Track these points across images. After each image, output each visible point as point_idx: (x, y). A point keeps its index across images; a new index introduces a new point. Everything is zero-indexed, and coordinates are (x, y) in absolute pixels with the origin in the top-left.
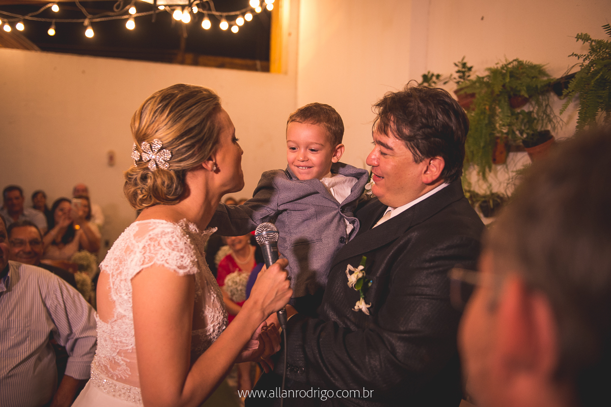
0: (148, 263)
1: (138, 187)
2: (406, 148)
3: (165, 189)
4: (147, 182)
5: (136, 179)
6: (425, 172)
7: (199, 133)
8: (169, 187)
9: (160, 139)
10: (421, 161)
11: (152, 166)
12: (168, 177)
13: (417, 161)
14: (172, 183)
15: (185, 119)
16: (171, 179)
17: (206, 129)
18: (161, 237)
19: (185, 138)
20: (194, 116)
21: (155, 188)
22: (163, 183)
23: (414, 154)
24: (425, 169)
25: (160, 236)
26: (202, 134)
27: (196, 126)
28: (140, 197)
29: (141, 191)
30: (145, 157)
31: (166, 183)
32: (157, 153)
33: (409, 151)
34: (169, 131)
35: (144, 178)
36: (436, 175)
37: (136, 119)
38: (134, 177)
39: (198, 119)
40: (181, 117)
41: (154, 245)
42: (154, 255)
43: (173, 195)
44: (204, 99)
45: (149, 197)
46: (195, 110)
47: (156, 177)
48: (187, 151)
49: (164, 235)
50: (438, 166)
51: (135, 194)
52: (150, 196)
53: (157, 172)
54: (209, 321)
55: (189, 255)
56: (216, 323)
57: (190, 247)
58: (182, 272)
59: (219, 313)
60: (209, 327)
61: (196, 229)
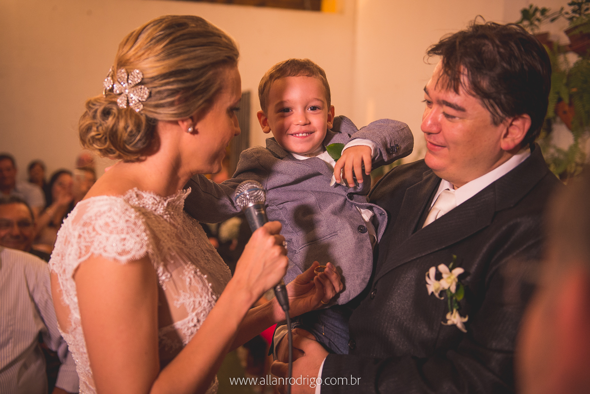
0: (85, 255)
1: (95, 121)
2: (483, 107)
3: (126, 135)
4: (108, 119)
5: (96, 111)
6: (505, 136)
7: (193, 80)
8: (132, 135)
9: (142, 71)
10: (501, 121)
11: (121, 103)
12: (135, 122)
13: (496, 123)
14: (139, 131)
15: (182, 57)
16: (138, 126)
17: (203, 79)
18: (96, 219)
19: (172, 80)
20: (195, 58)
21: (114, 129)
22: (126, 128)
23: (494, 114)
24: (504, 132)
25: (94, 218)
26: (196, 82)
27: (192, 69)
28: (93, 133)
29: (97, 128)
30: (117, 87)
31: (129, 129)
32: (133, 87)
33: (487, 110)
34: (158, 64)
35: (106, 113)
36: (519, 138)
37: (130, 40)
38: (96, 107)
39: (199, 63)
40: (179, 53)
41: (88, 232)
42: (89, 244)
43: (133, 146)
44: (219, 44)
45: (104, 138)
46: (199, 52)
47: (120, 117)
48: (168, 96)
49: (100, 216)
50: (521, 127)
51: (89, 129)
52: (106, 138)
53: (123, 111)
54: (189, 310)
55: (134, 235)
56: (199, 310)
57: (135, 224)
58: (124, 259)
59: (201, 297)
60: (190, 317)
61: (155, 197)
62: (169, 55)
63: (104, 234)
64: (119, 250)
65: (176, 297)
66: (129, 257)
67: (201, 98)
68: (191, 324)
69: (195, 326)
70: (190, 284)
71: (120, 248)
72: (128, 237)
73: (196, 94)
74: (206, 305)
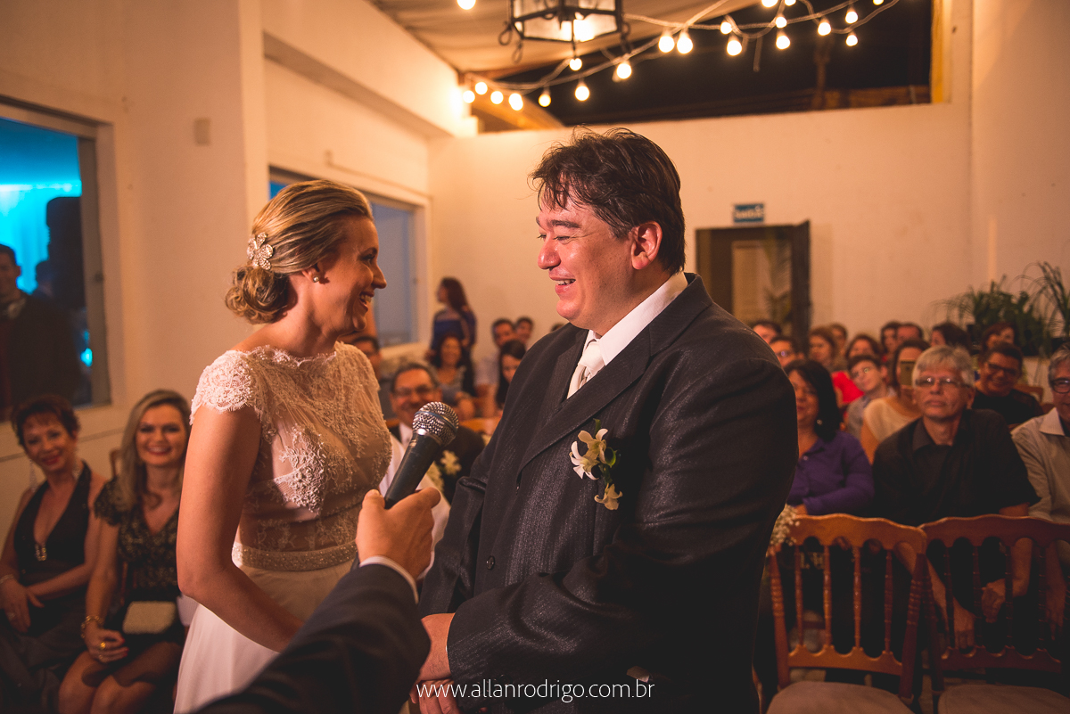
3: (255, 291)
6: (635, 252)
7: (313, 230)
8: (261, 291)
9: (266, 232)
10: (626, 234)
12: (262, 279)
13: (619, 235)
14: (266, 286)
15: (300, 213)
16: (265, 282)
17: (321, 230)
19: (291, 234)
20: (312, 212)
21: (246, 289)
22: (253, 284)
24: (634, 247)
26: (314, 233)
27: (310, 222)
31: (256, 286)
32: (260, 248)
34: (278, 223)
35: (241, 276)
36: (653, 252)
39: (317, 216)
40: (296, 211)
43: (265, 302)
45: (242, 300)
46: (315, 206)
47: (249, 276)
48: (289, 249)
53: (253, 271)
54: (293, 465)
55: (238, 388)
56: (304, 466)
57: (243, 379)
58: (222, 409)
59: (307, 454)
60: (294, 472)
61: (287, 356)
62: (288, 214)
63: (213, 386)
64: (221, 401)
65: (280, 451)
66: (227, 407)
67: (320, 248)
68: (297, 479)
69: (300, 481)
70: (297, 440)
71: (222, 399)
72: (232, 390)
73: (314, 243)
74: (311, 462)
